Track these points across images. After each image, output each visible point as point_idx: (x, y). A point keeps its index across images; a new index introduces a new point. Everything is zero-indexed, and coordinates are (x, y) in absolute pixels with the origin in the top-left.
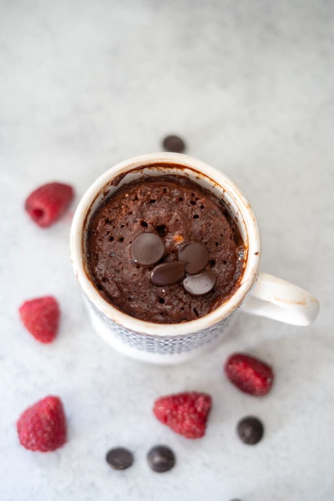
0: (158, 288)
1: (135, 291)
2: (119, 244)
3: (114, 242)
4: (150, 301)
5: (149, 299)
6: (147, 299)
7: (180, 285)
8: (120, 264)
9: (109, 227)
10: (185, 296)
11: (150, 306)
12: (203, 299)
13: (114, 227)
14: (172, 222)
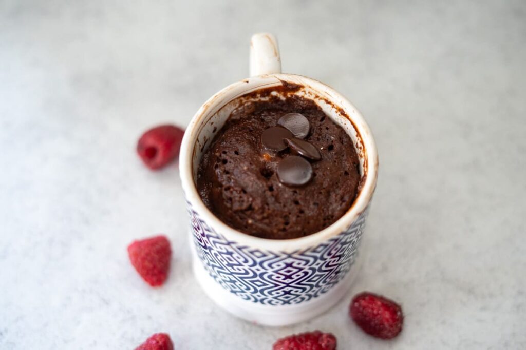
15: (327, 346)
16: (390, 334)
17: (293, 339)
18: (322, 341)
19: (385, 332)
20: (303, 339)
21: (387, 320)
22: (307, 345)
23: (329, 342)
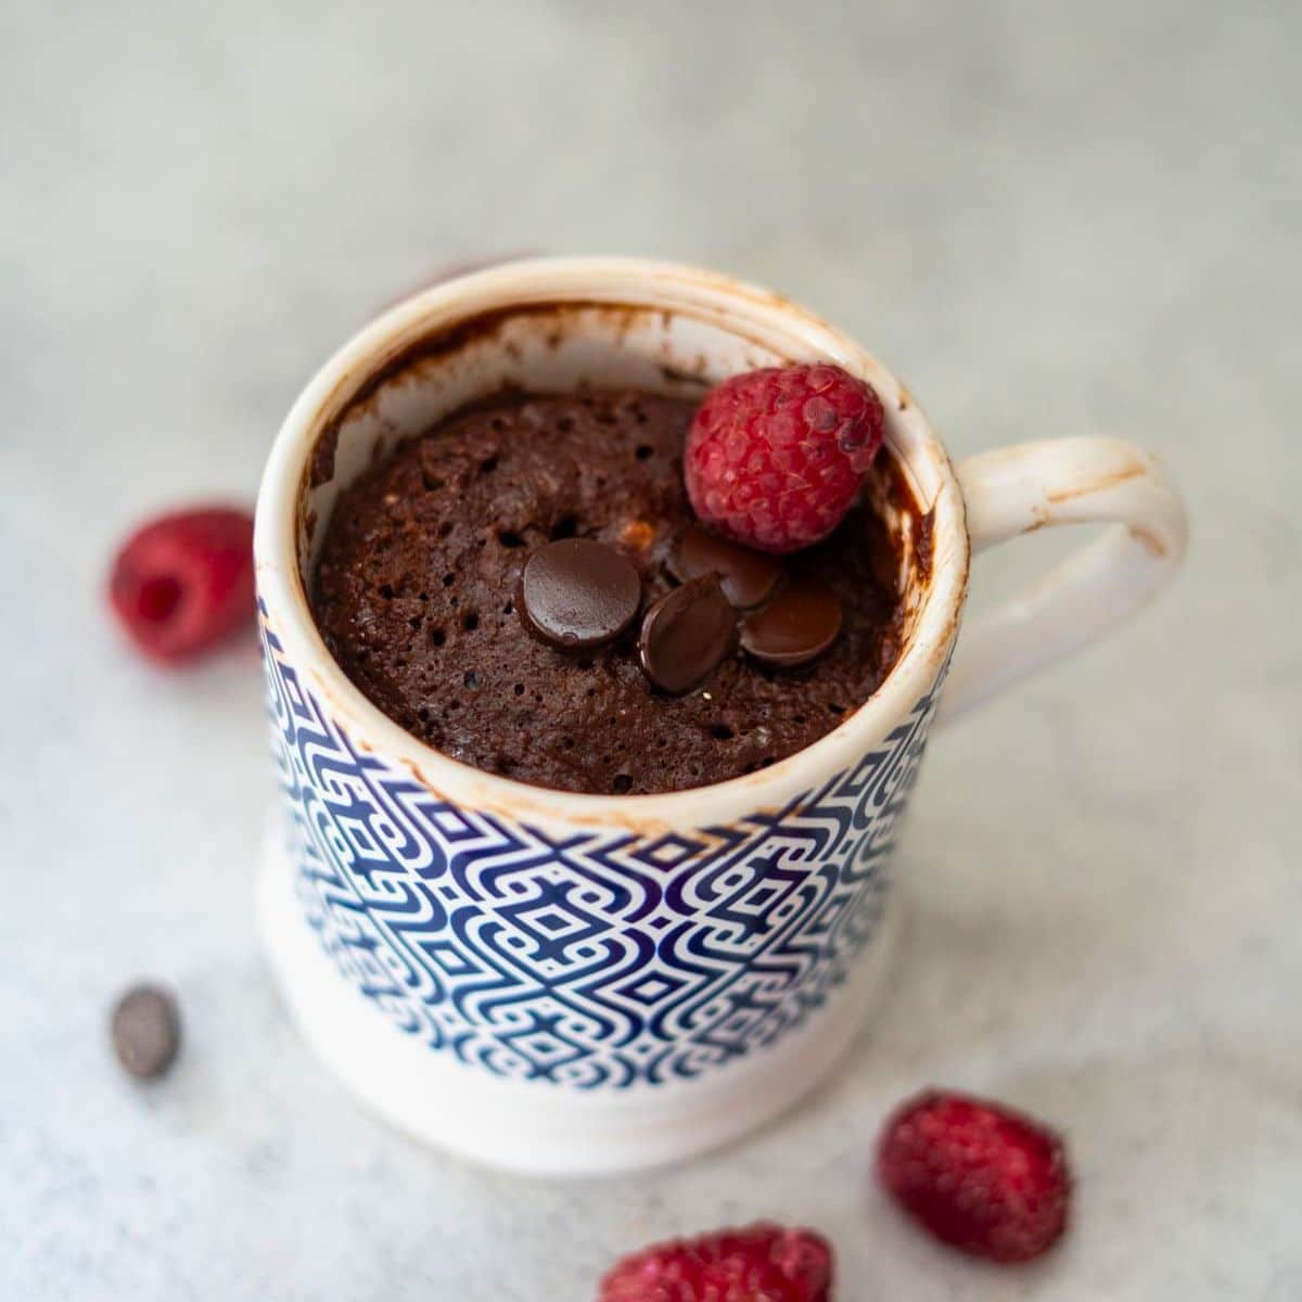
0: (686, 700)
1: (621, 747)
2: (471, 639)
3: (451, 640)
4: (687, 750)
5: (682, 744)
6: (674, 749)
7: (739, 661)
8: (519, 689)
9: (408, 604)
10: (774, 687)
11: (697, 765)
12: (833, 669)
13: (424, 597)
14: (588, 491)
15: (802, 1273)
16: (1024, 1237)
17: (674, 1254)
18: (784, 1252)
19: (1008, 1231)
20: (715, 1250)
21: (1017, 1183)
23: (806, 1256)
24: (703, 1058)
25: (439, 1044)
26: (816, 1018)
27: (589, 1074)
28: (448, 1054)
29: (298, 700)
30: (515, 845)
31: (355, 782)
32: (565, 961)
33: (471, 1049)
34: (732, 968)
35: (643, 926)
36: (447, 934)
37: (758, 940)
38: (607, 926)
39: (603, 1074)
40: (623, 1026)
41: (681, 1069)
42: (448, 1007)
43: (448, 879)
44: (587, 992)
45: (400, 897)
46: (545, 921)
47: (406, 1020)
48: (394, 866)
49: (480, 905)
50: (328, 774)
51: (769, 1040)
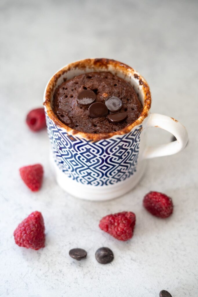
0: (93, 119)
1: (79, 121)
2: (70, 99)
3: (67, 98)
6: (87, 125)
8: (71, 108)
14: (101, 87)
15: (130, 218)
16: (166, 213)
17: (111, 216)
18: (127, 215)
19: (163, 212)
21: (164, 204)
22: (119, 218)
23: (131, 215)
24: (114, 181)
25: (74, 179)
26: (131, 176)
27: (97, 183)
28: (75, 180)
29: (50, 122)
30: (82, 142)
31: (58, 133)
32: (91, 163)
33: (79, 179)
34: (117, 165)
35: (102, 156)
36: (73, 159)
37: (121, 160)
38: (96, 156)
39: (99, 183)
40: (101, 175)
41: (110, 183)
42: (74, 172)
43: (72, 149)
44: (94, 168)
45: (66, 153)
46: (87, 155)
47: (69, 175)
48: (65, 148)
49: (77, 153)
50: (55, 133)
51: (125, 179)
